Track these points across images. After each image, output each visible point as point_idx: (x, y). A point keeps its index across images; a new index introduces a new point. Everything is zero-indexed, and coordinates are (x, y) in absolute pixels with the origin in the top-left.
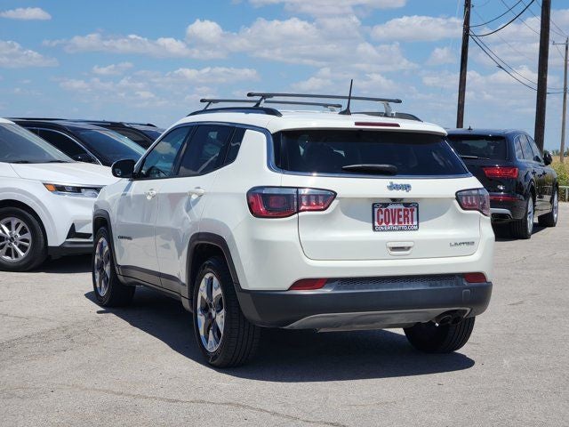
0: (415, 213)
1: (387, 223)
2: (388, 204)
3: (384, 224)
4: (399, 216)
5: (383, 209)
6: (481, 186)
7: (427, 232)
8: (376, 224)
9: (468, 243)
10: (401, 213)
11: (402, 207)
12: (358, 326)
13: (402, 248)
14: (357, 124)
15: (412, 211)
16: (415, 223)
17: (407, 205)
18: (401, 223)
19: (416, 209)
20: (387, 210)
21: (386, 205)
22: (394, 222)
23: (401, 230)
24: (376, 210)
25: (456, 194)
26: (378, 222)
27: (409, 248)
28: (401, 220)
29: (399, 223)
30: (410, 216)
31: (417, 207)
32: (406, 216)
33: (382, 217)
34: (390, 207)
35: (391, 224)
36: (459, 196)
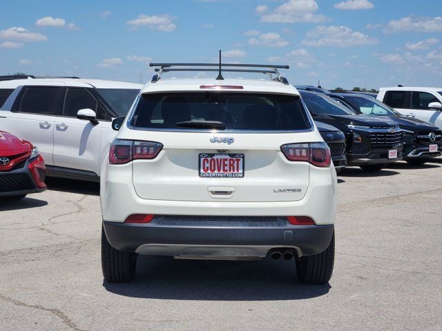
0: (241, 163)
1: (213, 171)
2: (213, 155)
3: (209, 171)
4: (225, 165)
5: (209, 159)
6: (322, 140)
7: (252, 179)
8: (202, 171)
9: (294, 190)
10: (227, 162)
11: (228, 157)
12: (207, 256)
13: (225, 193)
14: (202, 87)
15: (238, 160)
16: (241, 171)
17: (232, 155)
18: (227, 171)
19: (241, 159)
20: (214, 160)
21: (211, 155)
22: (219, 170)
23: (226, 176)
24: (202, 159)
25: (281, 147)
26: (204, 169)
27: (231, 192)
28: (227, 168)
29: (224, 170)
30: (235, 165)
31: (243, 158)
32: (230, 165)
33: (207, 165)
34: (215, 157)
35: (216, 171)
36: (285, 149)
